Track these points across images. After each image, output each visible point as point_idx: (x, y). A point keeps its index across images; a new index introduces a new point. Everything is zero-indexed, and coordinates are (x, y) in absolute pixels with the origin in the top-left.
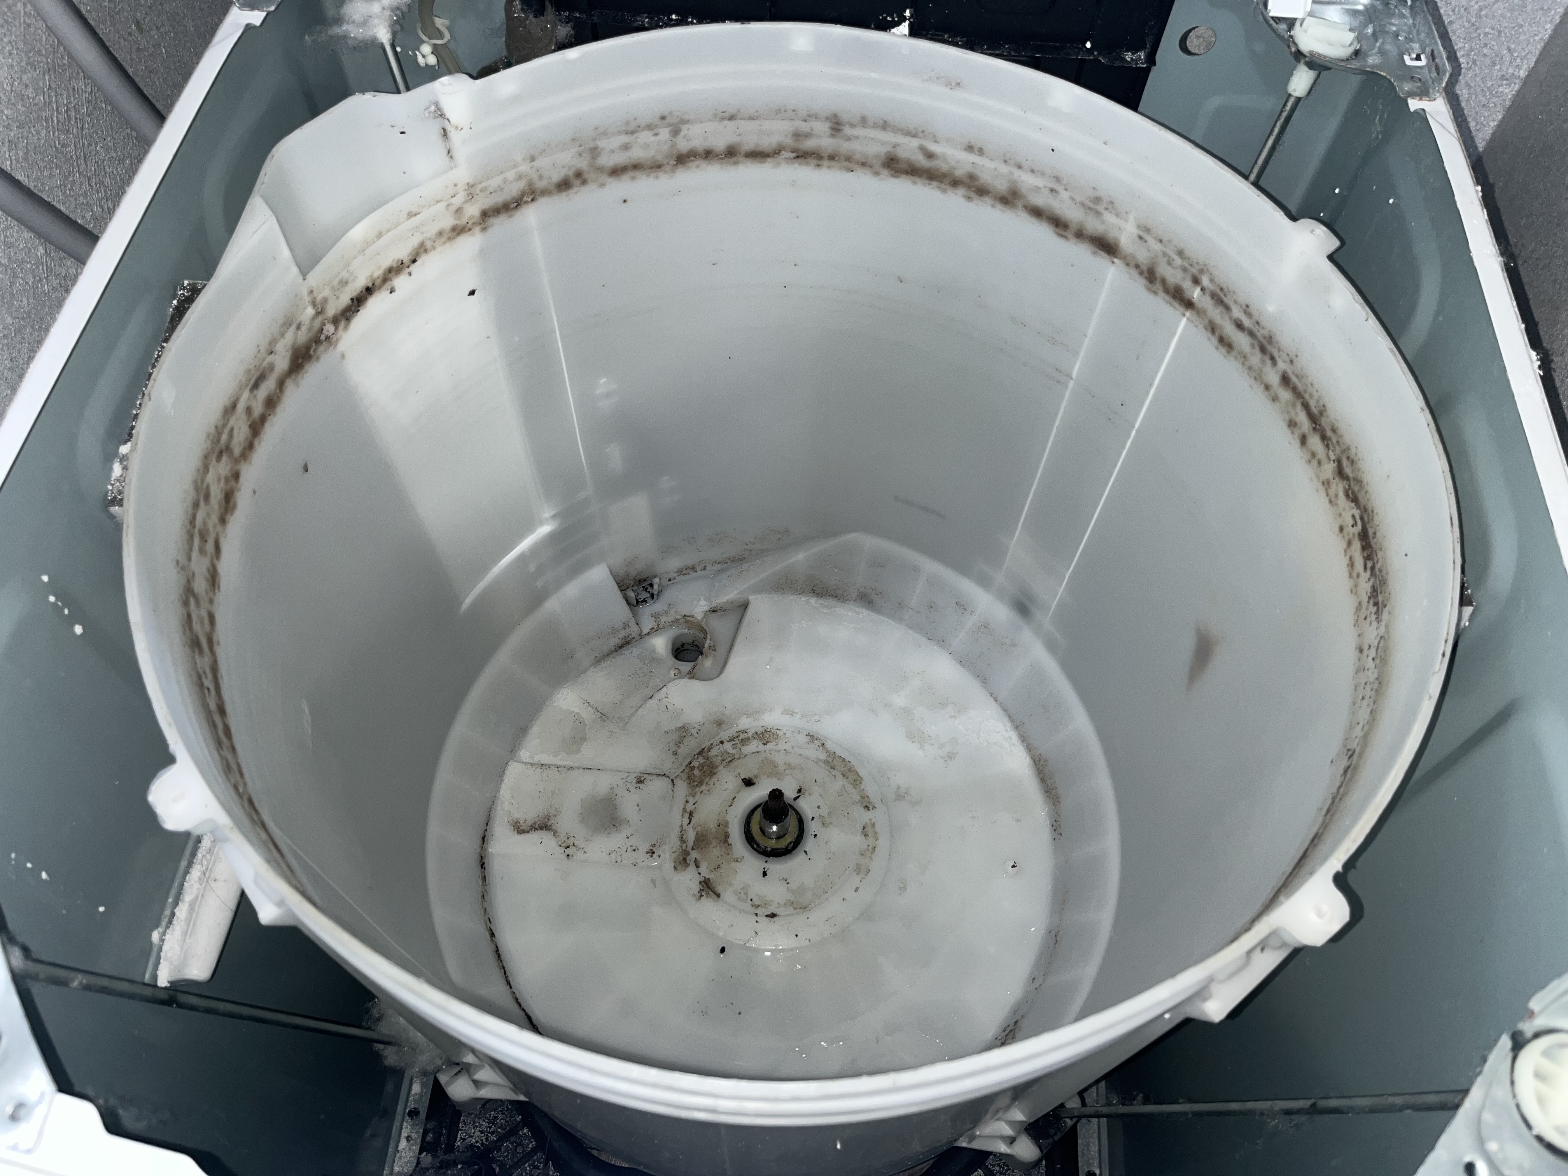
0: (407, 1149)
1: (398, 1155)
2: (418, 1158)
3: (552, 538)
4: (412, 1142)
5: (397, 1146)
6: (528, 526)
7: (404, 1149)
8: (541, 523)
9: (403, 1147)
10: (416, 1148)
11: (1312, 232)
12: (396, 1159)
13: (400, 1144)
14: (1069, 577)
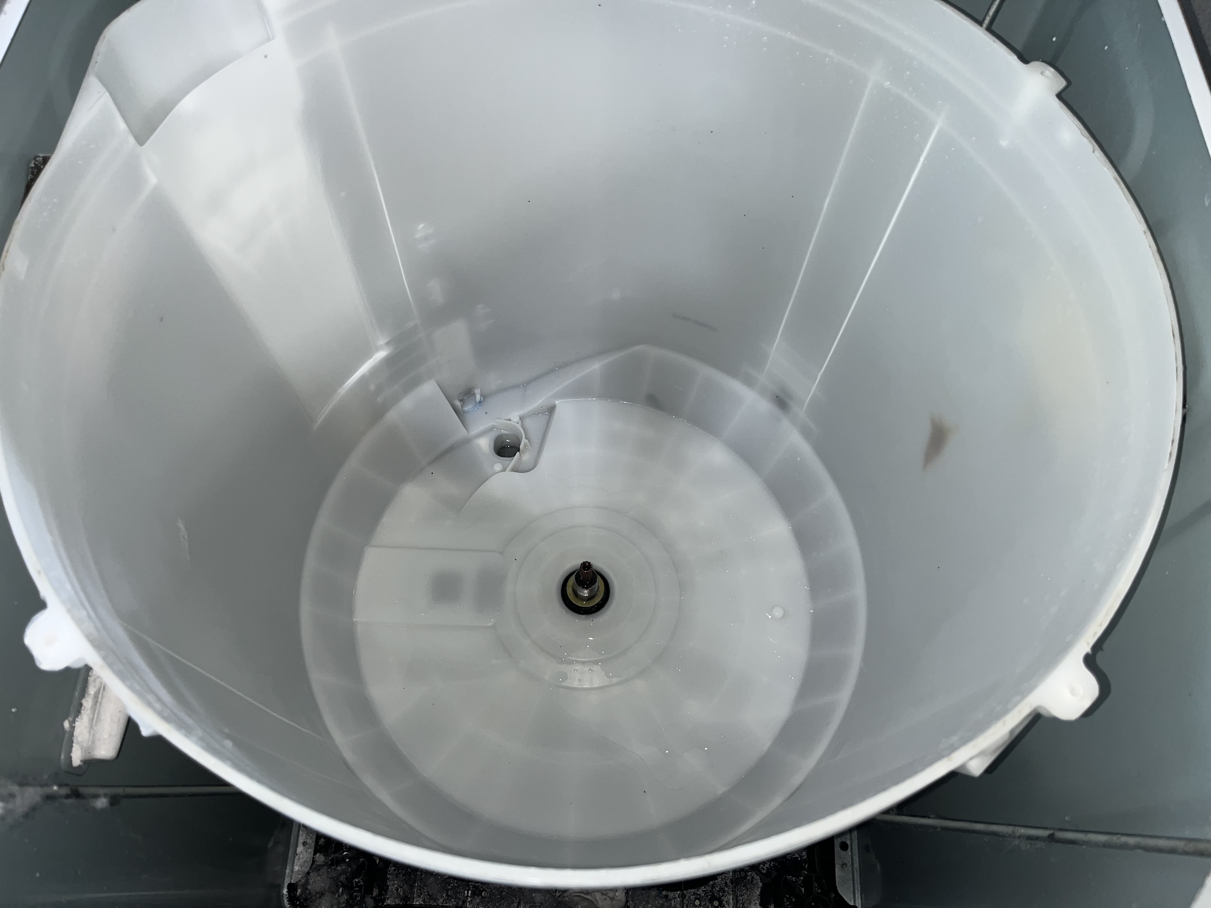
0: (304, 851)
1: (297, 857)
2: (313, 858)
3: (388, 361)
4: (307, 846)
5: (296, 850)
6: (366, 354)
7: (301, 852)
8: (377, 350)
9: (300, 851)
10: (311, 851)
11: (1042, 73)
12: (296, 861)
13: (298, 848)
14: (821, 376)
